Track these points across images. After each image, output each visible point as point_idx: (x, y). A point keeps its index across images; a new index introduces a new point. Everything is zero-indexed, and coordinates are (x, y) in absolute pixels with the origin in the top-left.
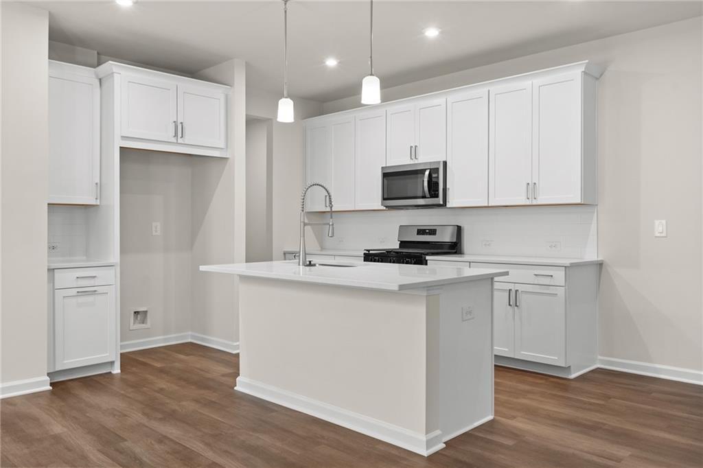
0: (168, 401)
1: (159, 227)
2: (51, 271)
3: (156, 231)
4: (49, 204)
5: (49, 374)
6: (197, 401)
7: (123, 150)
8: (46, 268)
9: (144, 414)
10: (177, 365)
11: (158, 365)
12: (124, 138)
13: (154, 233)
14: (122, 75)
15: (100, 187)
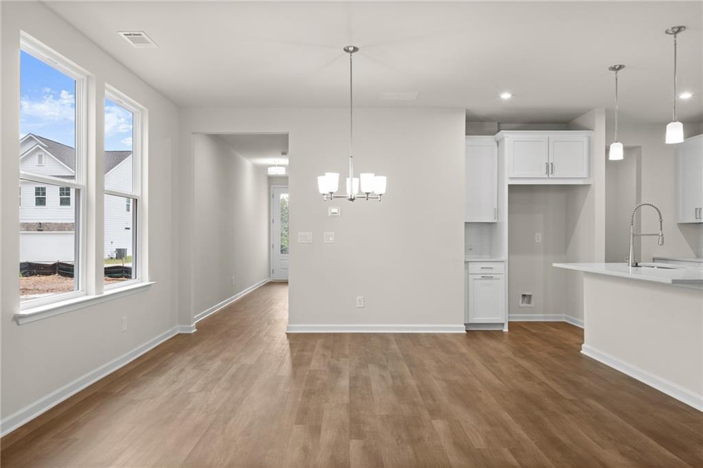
0: (531, 350)
1: (540, 238)
2: (466, 263)
3: (538, 239)
4: (466, 223)
5: (465, 324)
6: (549, 353)
7: (510, 187)
8: (463, 261)
9: (513, 353)
10: (547, 333)
11: (534, 331)
12: (511, 178)
13: (537, 241)
14: (510, 138)
15: (497, 212)
